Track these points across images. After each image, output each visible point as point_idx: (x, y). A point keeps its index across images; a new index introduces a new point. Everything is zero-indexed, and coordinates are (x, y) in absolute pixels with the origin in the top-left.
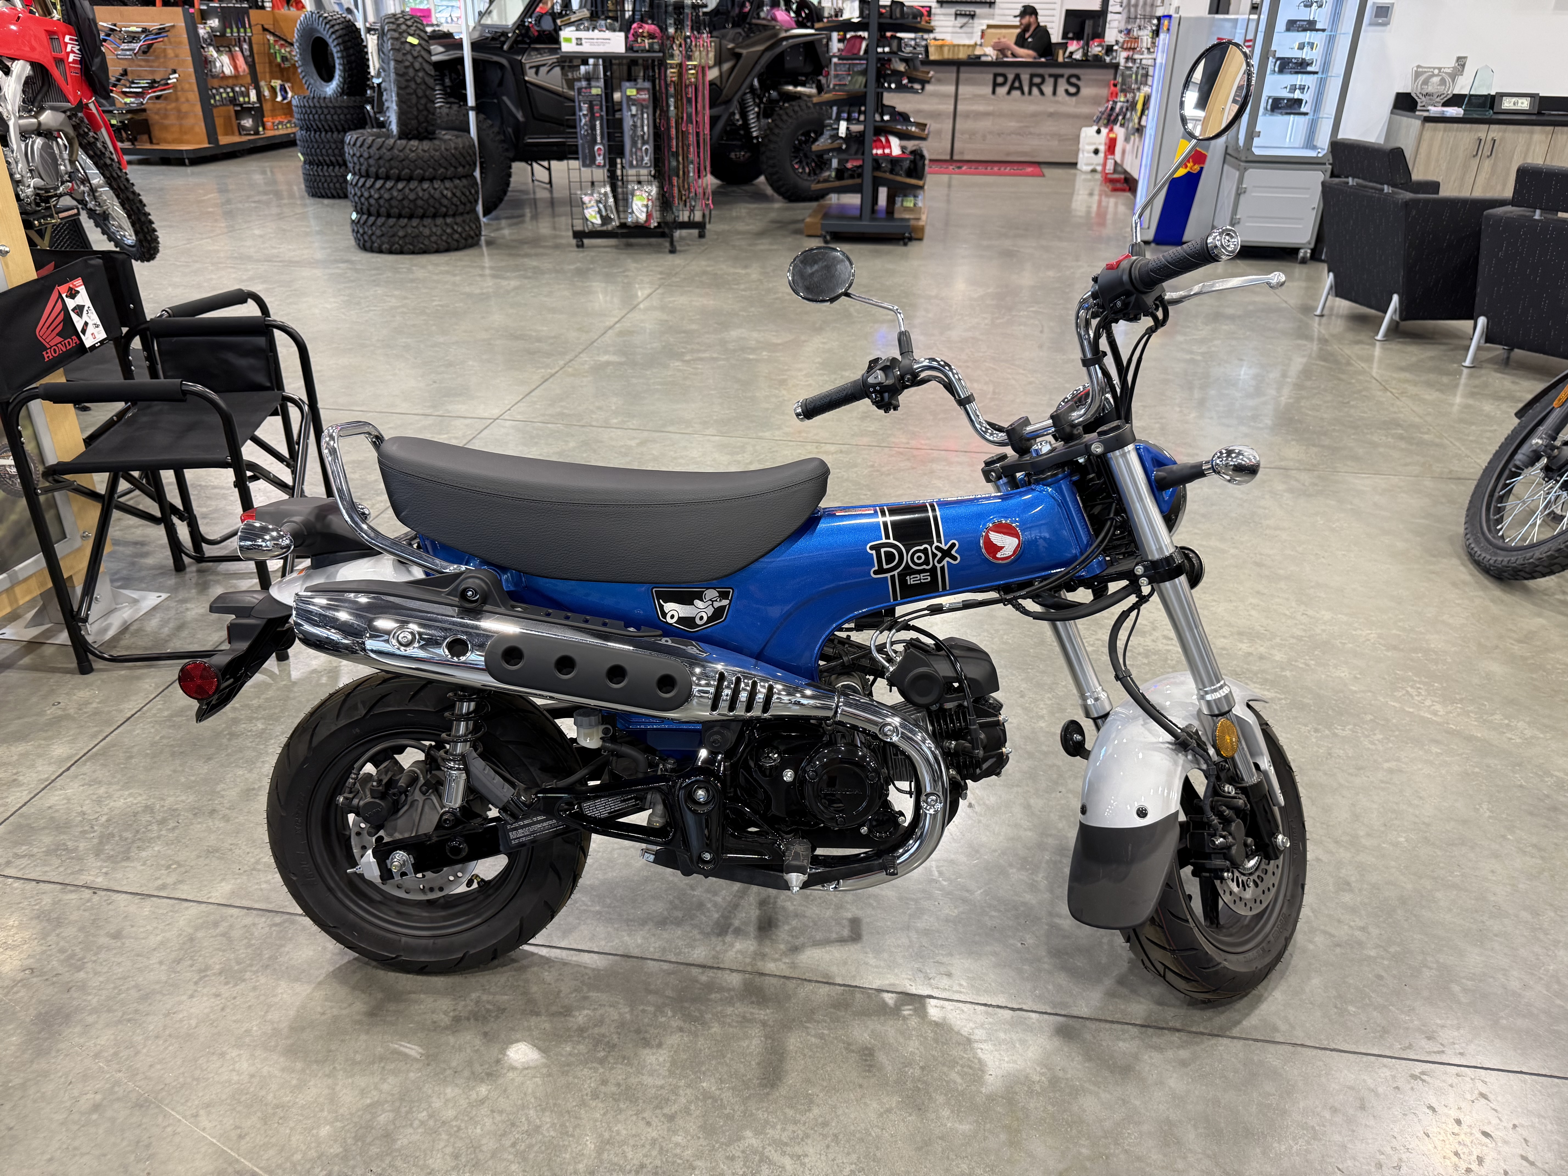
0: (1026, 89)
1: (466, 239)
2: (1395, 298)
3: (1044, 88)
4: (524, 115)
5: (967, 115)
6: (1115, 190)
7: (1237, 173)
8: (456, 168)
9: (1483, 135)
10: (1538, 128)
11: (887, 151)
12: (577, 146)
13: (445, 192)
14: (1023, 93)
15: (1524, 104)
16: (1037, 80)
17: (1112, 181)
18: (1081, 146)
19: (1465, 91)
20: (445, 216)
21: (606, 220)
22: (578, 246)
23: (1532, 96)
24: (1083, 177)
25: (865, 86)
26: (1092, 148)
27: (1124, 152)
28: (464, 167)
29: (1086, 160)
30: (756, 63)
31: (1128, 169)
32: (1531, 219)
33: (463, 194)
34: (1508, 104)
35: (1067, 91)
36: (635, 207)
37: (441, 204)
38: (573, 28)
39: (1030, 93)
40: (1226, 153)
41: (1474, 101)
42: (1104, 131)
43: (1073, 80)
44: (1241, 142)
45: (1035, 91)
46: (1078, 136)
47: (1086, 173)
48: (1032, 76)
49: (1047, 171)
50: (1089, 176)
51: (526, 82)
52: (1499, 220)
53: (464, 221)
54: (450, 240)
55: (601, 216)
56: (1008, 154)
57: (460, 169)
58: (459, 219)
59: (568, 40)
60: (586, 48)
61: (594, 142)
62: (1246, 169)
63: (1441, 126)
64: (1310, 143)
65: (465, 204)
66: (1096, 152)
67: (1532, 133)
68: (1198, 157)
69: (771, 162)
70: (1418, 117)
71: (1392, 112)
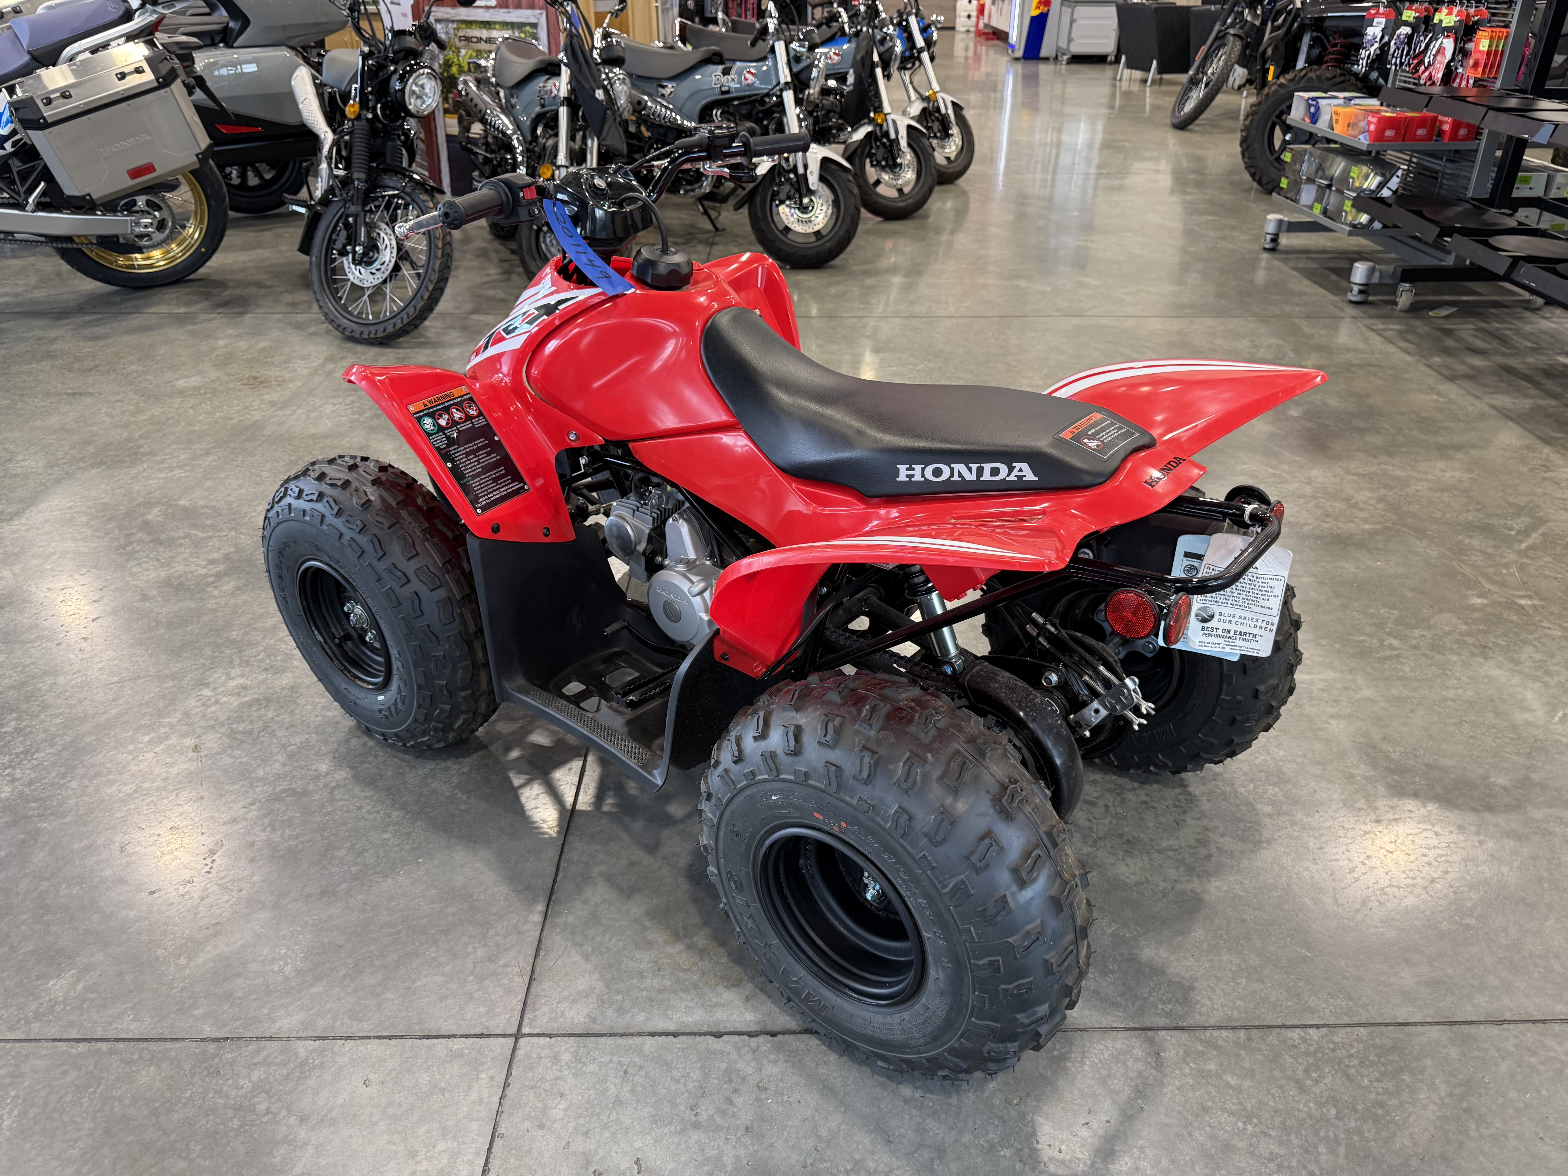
2: (1155, 63)
6: (988, 39)
7: (1070, 11)
17: (984, 34)
18: (958, 13)
24: (961, 36)
26: (966, 14)
27: (990, 14)
29: (962, 24)
31: (995, 25)
42: (974, 2)
47: (963, 33)
50: (964, 36)
52: (1196, 12)
62: (1075, 7)
66: (969, 17)
68: (1045, 2)
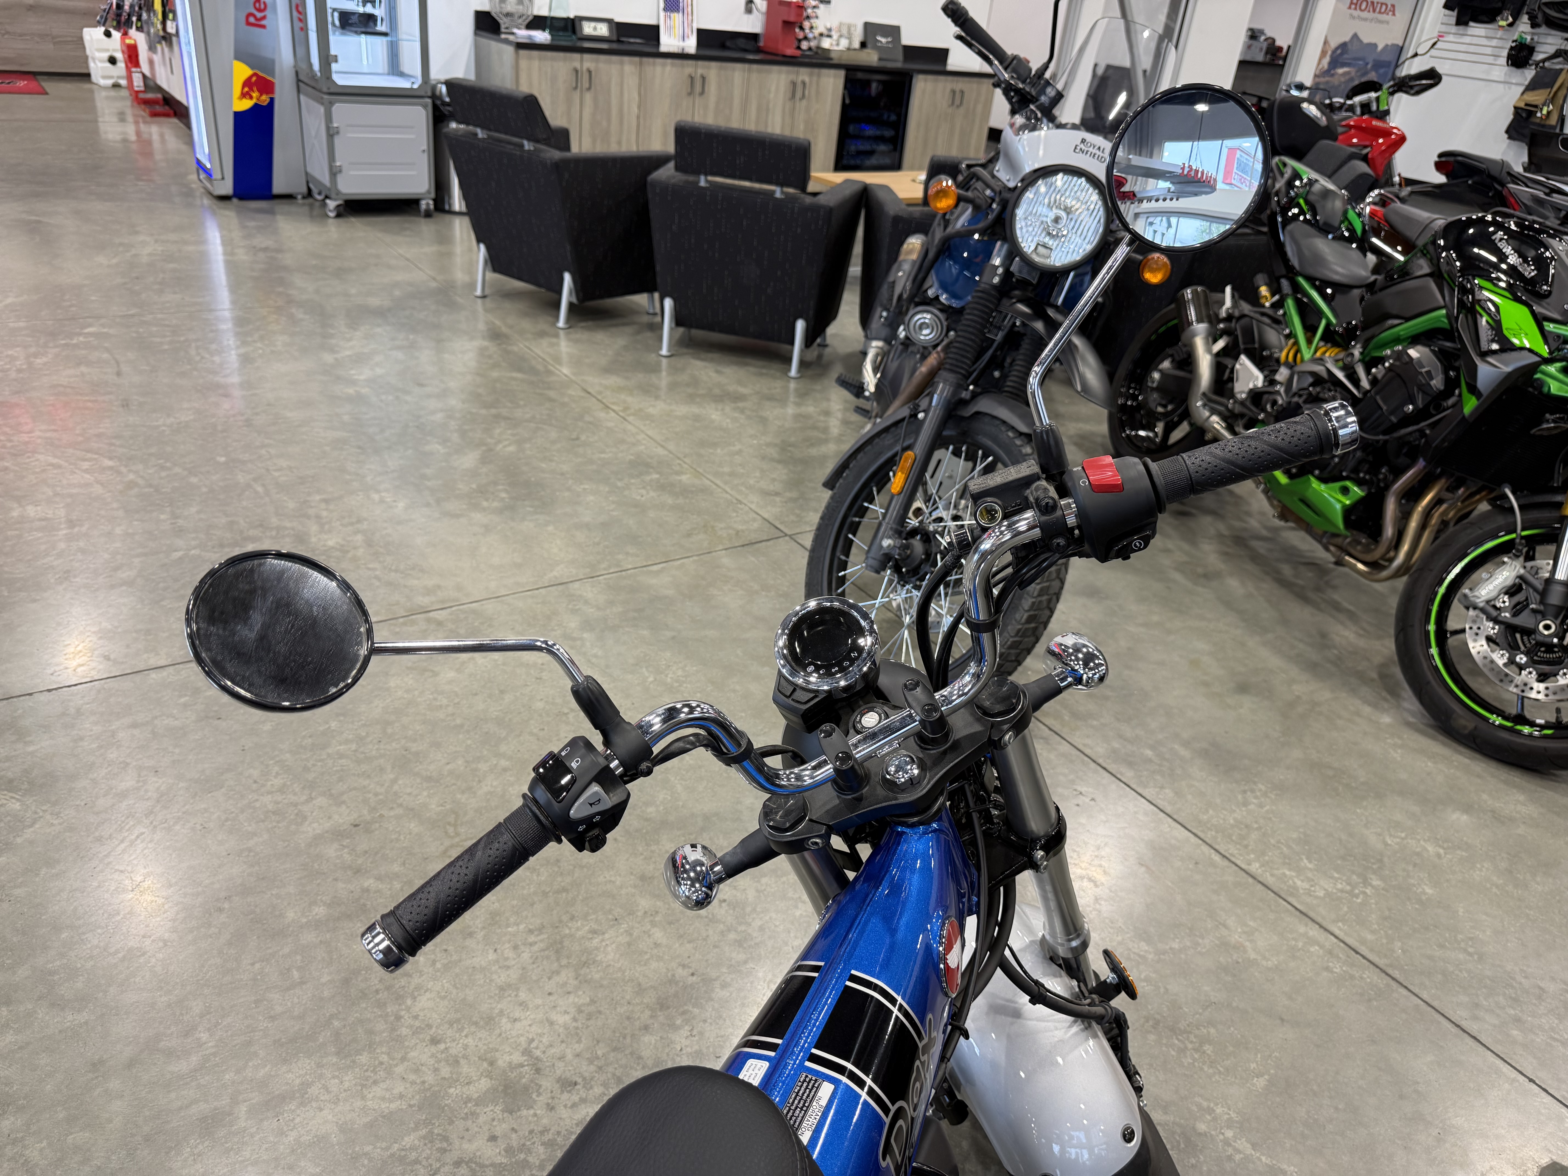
2: (567, 278)
6: (154, 115)
9: (577, 65)
15: (603, 30)
17: (146, 102)
18: (88, 52)
23: (609, 21)
26: (106, 55)
29: (102, 71)
31: (165, 86)
32: (697, 186)
34: (588, 29)
40: (298, 80)
41: (556, 24)
42: (116, 35)
44: (316, 68)
46: (81, 39)
47: (105, 88)
49: (49, 85)
52: (665, 188)
63: (535, 53)
66: (113, 61)
67: (622, 63)
71: (476, 34)
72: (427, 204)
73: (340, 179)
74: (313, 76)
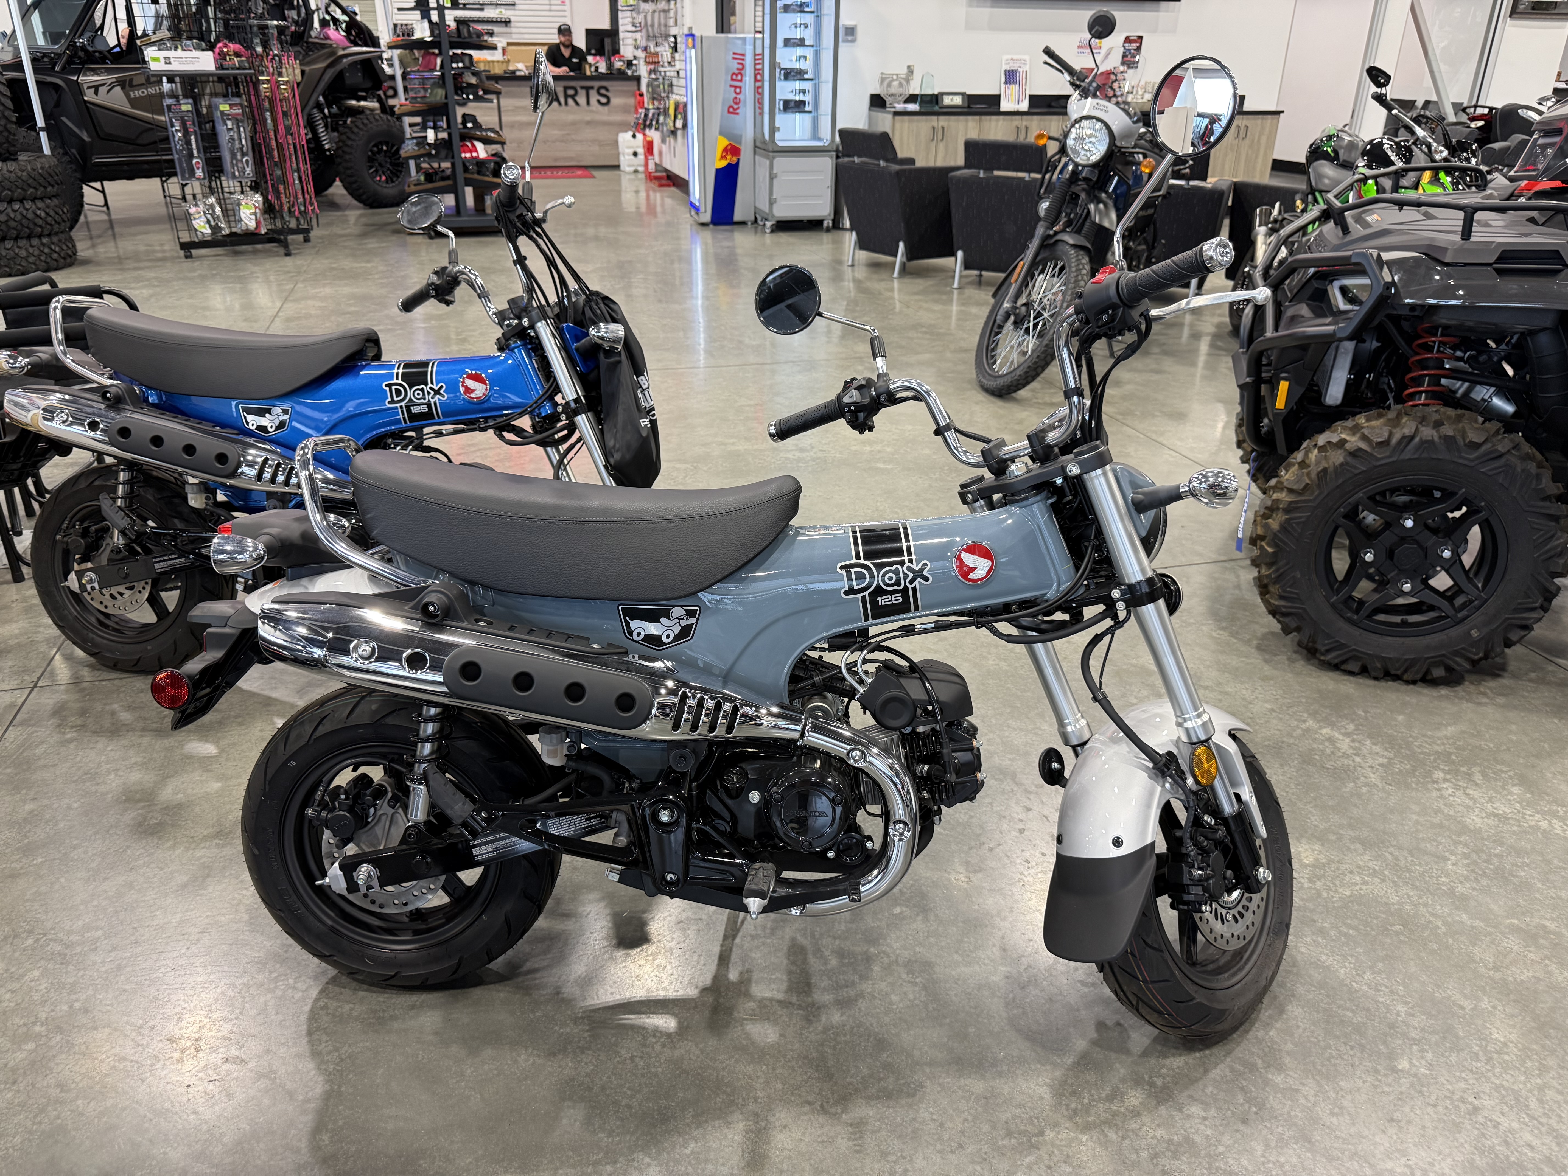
0: (562, 100)
1: (64, 258)
2: (901, 246)
3: (577, 98)
4: (90, 135)
5: (512, 126)
6: (661, 186)
7: (768, 162)
8: (45, 187)
9: (935, 124)
10: (970, 118)
11: (474, 154)
12: (172, 161)
13: (38, 212)
14: (560, 104)
15: (958, 100)
16: (571, 92)
17: (656, 178)
18: (621, 150)
19: (917, 92)
20: (40, 236)
21: (215, 229)
22: (186, 257)
23: (963, 94)
24: (628, 177)
25: (446, 98)
26: (631, 151)
27: (661, 153)
28: (53, 186)
29: (627, 162)
30: (320, 79)
31: (669, 167)
32: (978, 177)
33: (57, 213)
34: (947, 101)
35: (599, 101)
36: (243, 216)
37: (35, 224)
38: (155, 48)
39: (566, 104)
40: (755, 147)
41: (925, 99)
42: (640, 136)
43: (603, 91)
44: (767, 136)
45: (570, 101)
46: (616, 142)
47: (629, 173)
48: (566, 88)
49: (595, 173)
50: (633, 176)
51: (85, 102)
52: (959, 180)
53: (60, 241)
54: (49, 260)
55: (210, 226)
56: (556, 160)
57: (49, 189)
58: (55, 239)
59: (156, 59)
60: (175, 67)
61: (191, 156)
62: (774, 158)
63: (906, 118)
64: (815, 136)
65: (59, 223)
66: (635, 154)
67: (967, 121)
68: (733, 150)
69: (349, 172)
70: (889, 112)
71: (870, 110)
72: (828, 223)
73: (775, 207)
74: (764, 142)
